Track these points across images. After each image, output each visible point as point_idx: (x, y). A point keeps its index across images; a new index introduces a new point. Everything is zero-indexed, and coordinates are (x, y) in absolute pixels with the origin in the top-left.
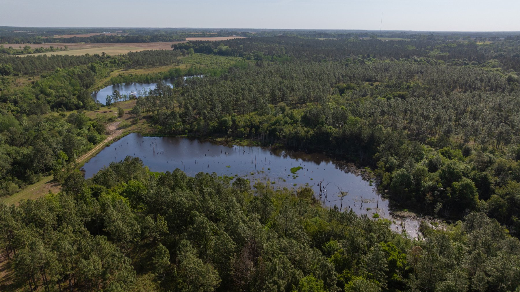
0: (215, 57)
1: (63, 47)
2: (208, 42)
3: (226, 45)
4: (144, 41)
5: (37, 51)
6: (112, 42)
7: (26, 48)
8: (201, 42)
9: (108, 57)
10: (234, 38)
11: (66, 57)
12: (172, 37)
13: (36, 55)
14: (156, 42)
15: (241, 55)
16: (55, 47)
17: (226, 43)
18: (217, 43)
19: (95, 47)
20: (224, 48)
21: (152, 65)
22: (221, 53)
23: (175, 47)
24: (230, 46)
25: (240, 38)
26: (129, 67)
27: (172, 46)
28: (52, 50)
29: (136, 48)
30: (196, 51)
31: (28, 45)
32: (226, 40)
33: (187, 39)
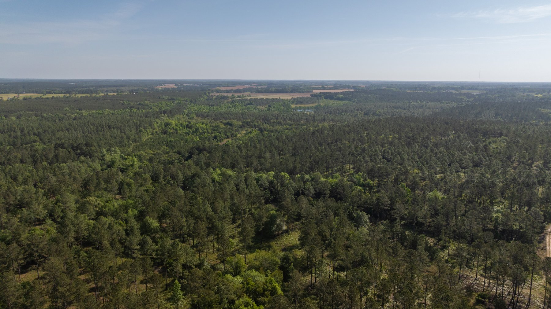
0: (335, 101)
2: (330, 93)
3: (341, 95)
6: (267, 93)
8: (326, 93)
10: (346, 90)
12: (304, 90)
14: (294, 93)
15: (350, 100)
17: (342, 93)
18: (336, 94)
20: (340, 96)
22: (339, 99)
23: (313, 96)
24: (344, 95)
25: (350, 90)
30: (325, 98)
32: (341, 91)
33: (314, 91)
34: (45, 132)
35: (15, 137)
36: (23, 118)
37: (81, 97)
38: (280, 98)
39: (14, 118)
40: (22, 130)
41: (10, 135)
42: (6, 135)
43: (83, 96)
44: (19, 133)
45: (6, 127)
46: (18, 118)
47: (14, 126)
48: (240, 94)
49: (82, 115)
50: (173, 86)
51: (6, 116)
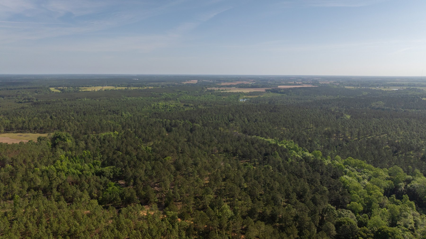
1: (229, 89)
4: (259, 87)
5: (222, 90)
6: (246, 88)
7: (219, 90)
9: (243, 93)
11: (233, 92)
13: (222, 92)
16: (227, 89)
17: (284, 89)
19: (239, 89)
21: (254, 95)
23: (266, 90)
26: (248, 95)
27: (265, 90)
28: (226, 90)
29: (252, 90)
31: (219, 88)
33: (279, 86)
34: (107, 106)
35: (97, 108)
36: (101, 101)
37: (133, 89)
38: (242, 92)
39: (98, 100)
40: (99, 105)
41: (95, 107)
42: (93, 107)
43: (134, 88)
44: (98, 106)
45: (94, 104)
46: (100, 100)
47: (97, 104)
48: (224, 89)
49: (127, 99)
50: (195, 82)
51: (95, 100)
